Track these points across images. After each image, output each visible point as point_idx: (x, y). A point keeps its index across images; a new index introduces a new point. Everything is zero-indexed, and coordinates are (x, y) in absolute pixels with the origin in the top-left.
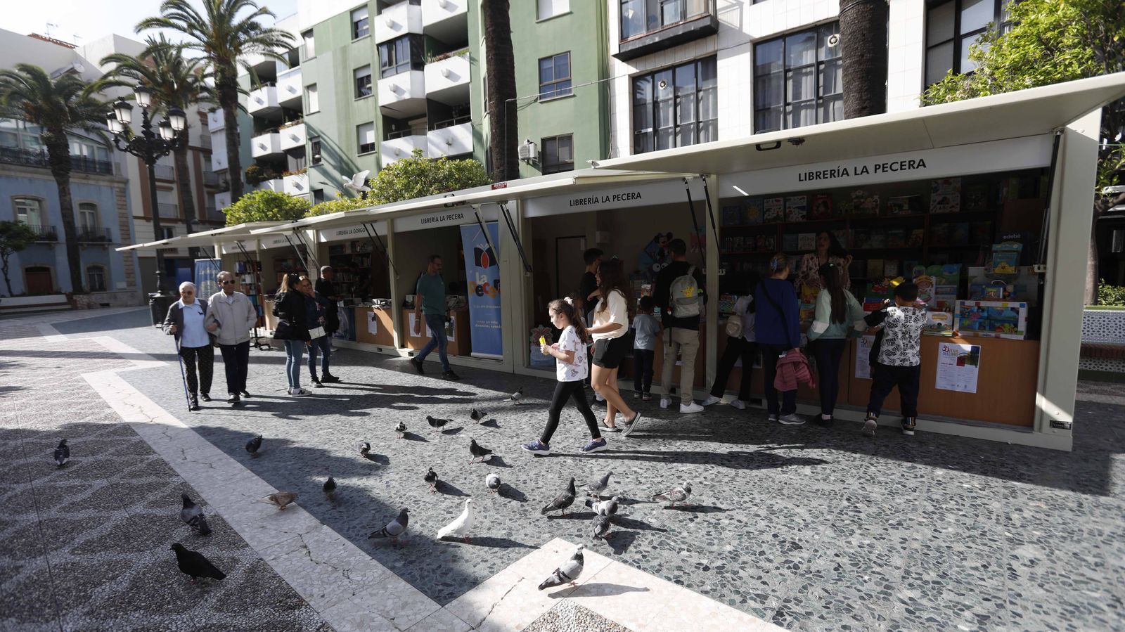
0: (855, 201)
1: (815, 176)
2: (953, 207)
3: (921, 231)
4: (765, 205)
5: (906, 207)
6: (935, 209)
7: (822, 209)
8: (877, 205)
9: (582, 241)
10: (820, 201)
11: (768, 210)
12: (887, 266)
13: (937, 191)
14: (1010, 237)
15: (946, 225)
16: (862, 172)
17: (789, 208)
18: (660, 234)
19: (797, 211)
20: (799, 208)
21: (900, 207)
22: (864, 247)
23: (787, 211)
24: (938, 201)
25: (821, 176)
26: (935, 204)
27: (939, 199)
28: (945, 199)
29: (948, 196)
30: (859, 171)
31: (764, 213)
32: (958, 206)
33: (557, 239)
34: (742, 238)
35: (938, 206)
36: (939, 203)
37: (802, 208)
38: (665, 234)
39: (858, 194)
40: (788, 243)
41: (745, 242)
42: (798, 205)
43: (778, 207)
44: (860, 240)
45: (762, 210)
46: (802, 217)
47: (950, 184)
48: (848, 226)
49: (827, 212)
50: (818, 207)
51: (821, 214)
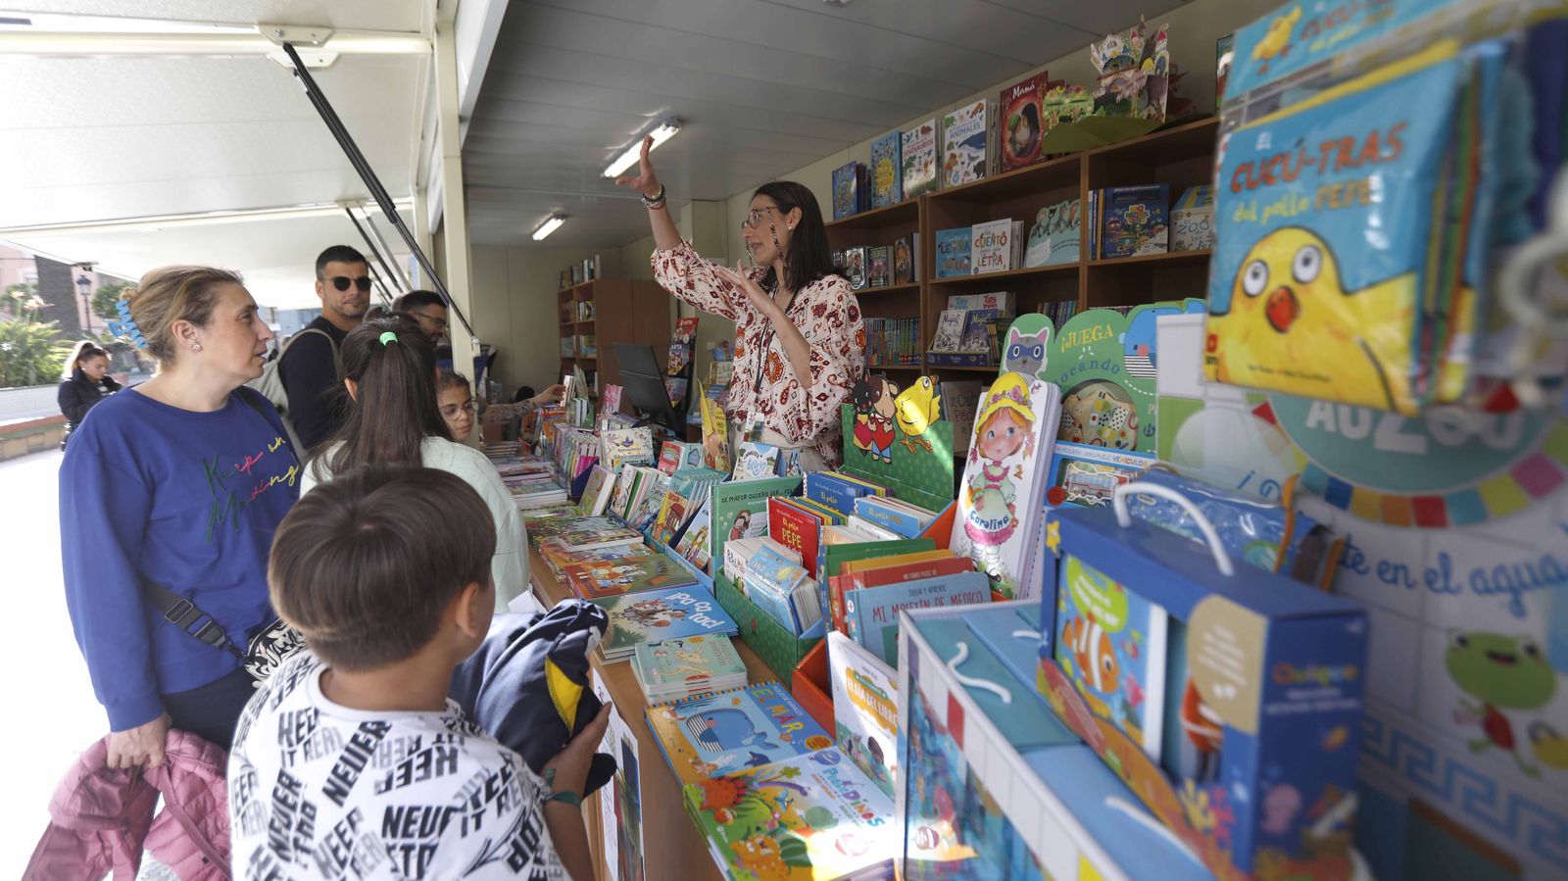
0: (1108, 80)
4: (905, 149)
7: (1024, 134)
10: (1019, 111)
11: (911, 163)
17: (951, 146)
19: (967, 150)
20: (970, 141)
22: (1139, 254)
23: (947, 155)
31: (903, 173)
34: (861, 251)
37: (977, 141)
39: (1109, 53)
40: (949, 256)
41: (870, 262)
42: (969, 135)
43: (927, 149)
44: (1126, 227)
45: (898, 165)
46: (976, 169)
48: (1085, 182)
49: (1036, 141)
50: (1014, 130)
51: (1023, 150)
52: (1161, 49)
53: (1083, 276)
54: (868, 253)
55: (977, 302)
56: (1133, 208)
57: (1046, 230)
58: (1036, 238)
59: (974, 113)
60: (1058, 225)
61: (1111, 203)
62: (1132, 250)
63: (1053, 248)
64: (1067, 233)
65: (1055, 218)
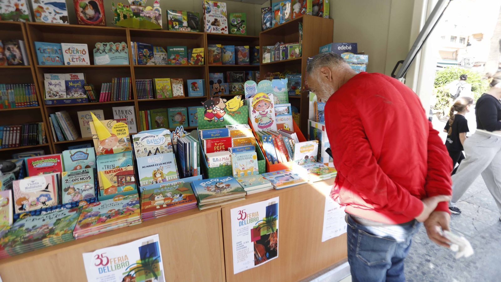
0: (133, 7)
2: (223, 29)
3: (202, 50)
5: (185, 24)
6: (209, 29)
7: (90, 12)
8: (160, 15)
10: (87, 1)
12: (174, 85)
13: (209, 12)
15: (219, 46)
17: (37, 2)
19: (52, 8)
20: (55, 4)
21: (181, 23)
23: (35, 6)
24: (211, 22)
26: (210, 24)
27: (212, 20)
28: (216, 20)
29: (219, 19)
32: (227, 29)
35: (212, 27)
36: (212, 24)
37: (60, 6)
40: (45, 55)
42: (53, 1)
44: (144, 56)
46: (61, 18)
47: (218, 7)
48: (128, 38)
49: (98, 17)
50: (84, 8)
51: (90, 19)
52: (157, 6)
53: (132, 71)
55: (68, 76)
56: (145, 50)
57: (104, 51)
58: (98, 53)
60: (110, 50)
61: (140, 48)
62: (146, 63)
63: (112, 59)
64: (117, 54)
65: (108, 48)
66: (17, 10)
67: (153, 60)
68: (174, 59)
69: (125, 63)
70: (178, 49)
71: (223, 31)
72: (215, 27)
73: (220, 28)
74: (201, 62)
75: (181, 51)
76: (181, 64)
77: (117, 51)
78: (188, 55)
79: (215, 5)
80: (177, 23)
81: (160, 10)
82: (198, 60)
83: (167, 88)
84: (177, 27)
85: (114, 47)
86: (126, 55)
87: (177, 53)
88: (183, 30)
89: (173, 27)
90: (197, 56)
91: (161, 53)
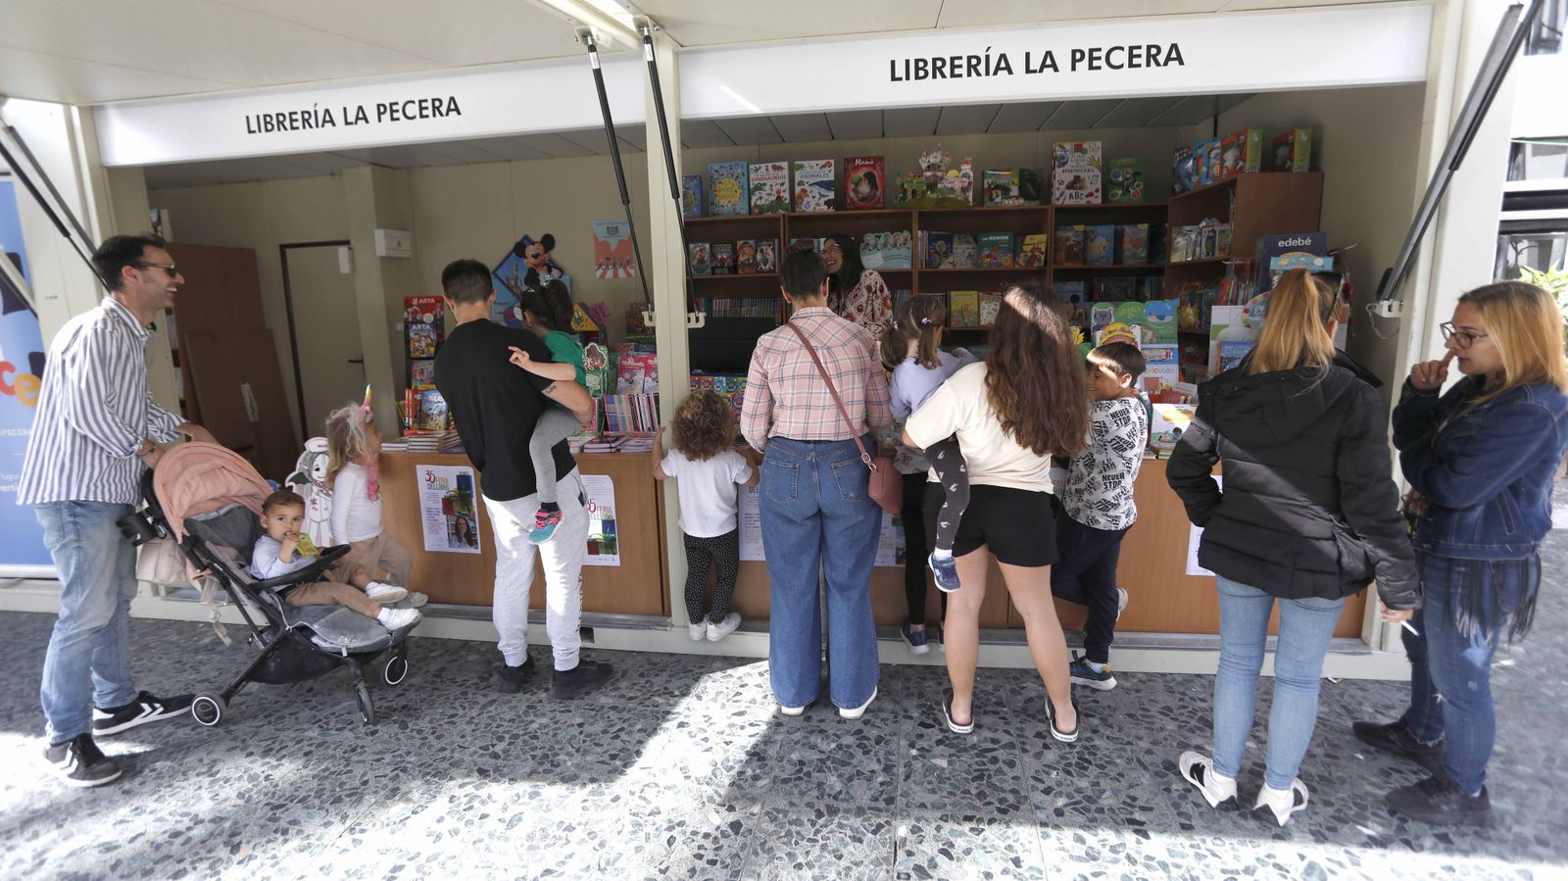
0: (928, 174)
1: (929, 68)
3: (1042, 238)
4: (752, 176)
5: (1015, 191)
6: (1062, 197)
7: (865, 188)
9: (343, 251)
10: (861, 174)
11: (759, 187)
12: (983, 303)
13: (1064, 164)
14: (1291, 242)
15: (1080, 228)
16: (1043, 66)
17: (801, 183)
18: (526, 238)
19: (816, 190)
20: (821, 184)
21: (1005, 190)
22: (942, 267)
23: (798, 189)
24: (1066, 183)
25: (947, 70)
26: (1063, 187)
27: (1069, 178)
28: (1077, 178)
29: (1083, 175)
30: (1035, 64)
31: (750, 193)
32: (1100, 194)
33: (283, 248)
34: (707, 245)
35: (1068, 192)
36: (1068, 187)
37: (827, 185)
38: (537, 237)
39: (932, 161)
41: (713, 255)
42: (819, 180)
43: (780, 181)
44: (937, 252)
45: (746, 186)
46: (826, 203)
47: (1084, 151)
48: (915, 225)
49: (875, 196)
50: (857, 184)
51: (863, 199)
52: (966, 168)
53: (915, 278)
54: (711, 247)
56: (939, 242)
57: (876, 246)
58: (867, 251)
59: (824, 166)
60: (885, 245)
61: (931, 240)
62: (940, 265)
63: (885, 258)
64: (894, 251)
65: (882, 241)
66: (779, 198)
67: (950, 259)
68: (988, 257)
69: (906, 266)
70: (998, 238)
71: (1089, 199)
72: (1073, 192)
73: (1085, 192)
74: (1040, 261)
75: (1003, 242)
76: (1001, 264)
77: (895, 245)
78: (1016, 248)
79: (1079, 148)
80: (1000, 192)
81: (972, 174)
82: (1034, 258)
83: (970, 308)
84: (998, 200)
85: (891, 241)
86: (908, 253)
87: (995, 245)
88: (1009, 203)
89: (991, 199)
90: (1032, 251)
91: (964, 246)
